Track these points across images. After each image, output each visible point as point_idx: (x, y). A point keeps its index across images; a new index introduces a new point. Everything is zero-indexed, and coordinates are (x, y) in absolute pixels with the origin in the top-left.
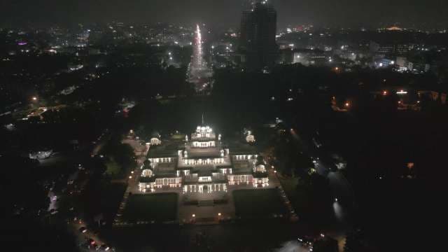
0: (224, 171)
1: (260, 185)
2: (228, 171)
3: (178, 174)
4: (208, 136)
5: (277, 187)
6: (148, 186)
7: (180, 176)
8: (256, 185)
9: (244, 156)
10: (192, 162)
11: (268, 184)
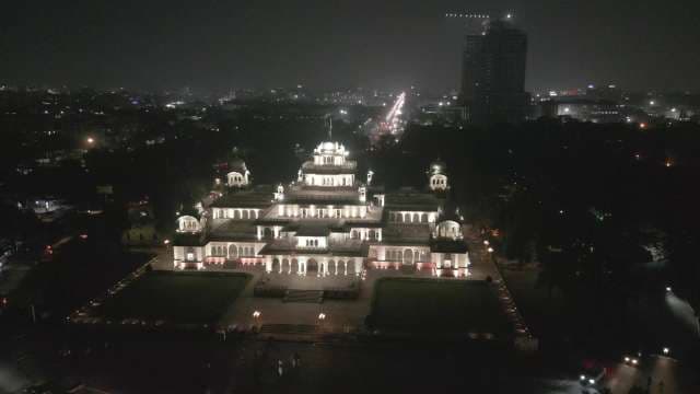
0: (364, 233)
1: (447, 271)
2: (372, 235)
3: (259, 236)
4: (338, 161)
5: (489, 279)
6: (190, 256)
7: (263, 240)
8: (439, 273)
9: (420, 214)
10: (294, 211)
11: (466, 272)
